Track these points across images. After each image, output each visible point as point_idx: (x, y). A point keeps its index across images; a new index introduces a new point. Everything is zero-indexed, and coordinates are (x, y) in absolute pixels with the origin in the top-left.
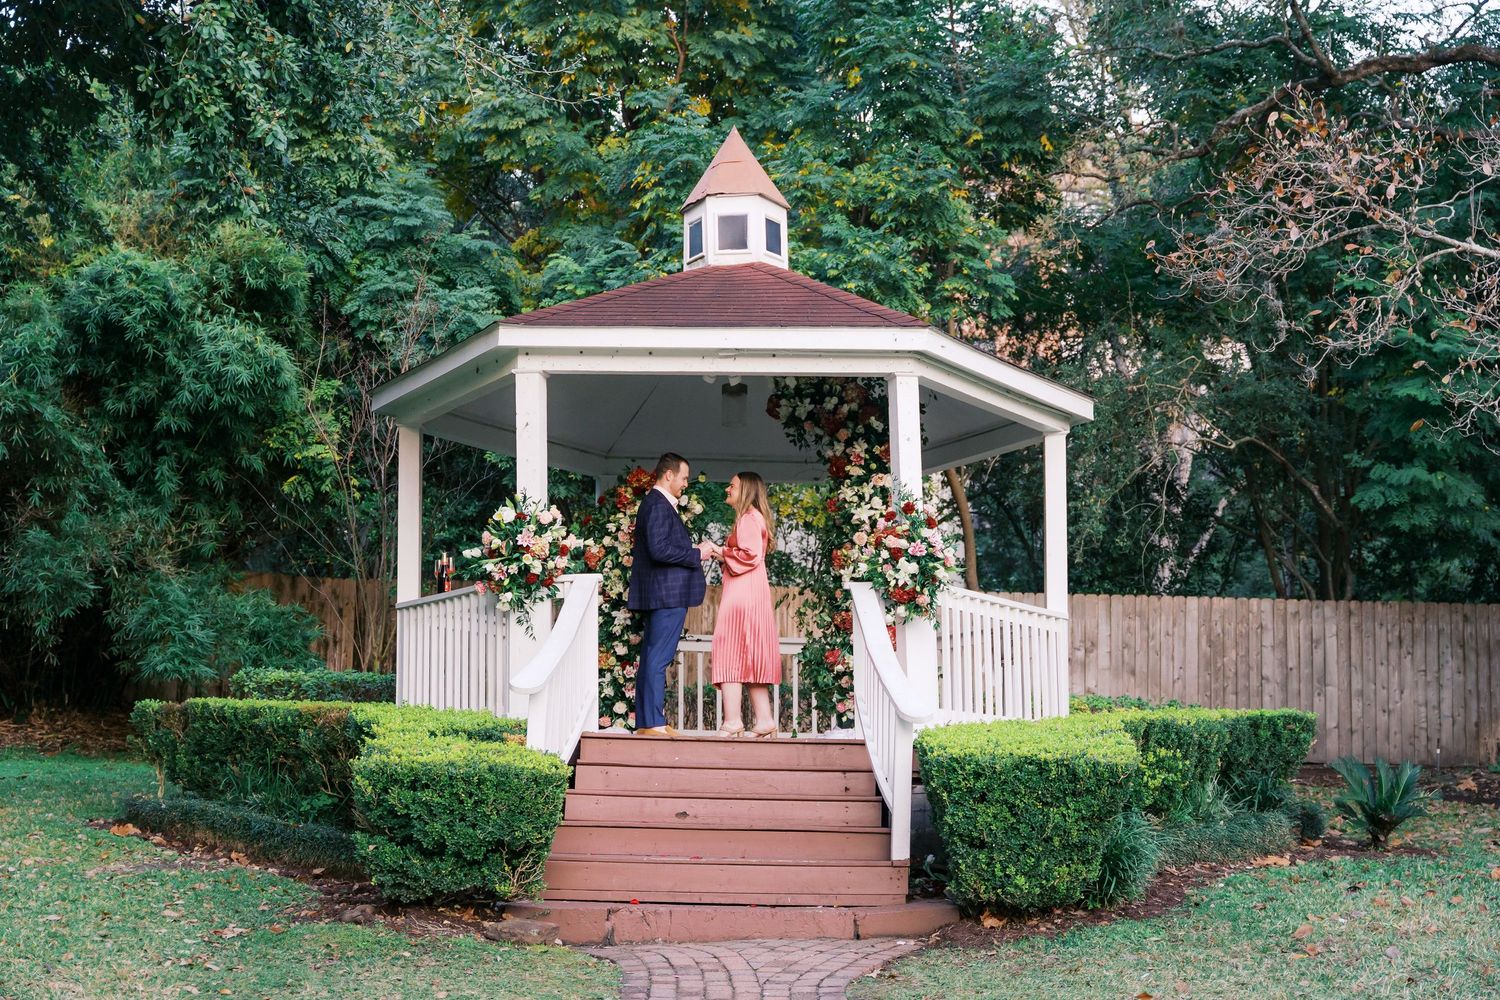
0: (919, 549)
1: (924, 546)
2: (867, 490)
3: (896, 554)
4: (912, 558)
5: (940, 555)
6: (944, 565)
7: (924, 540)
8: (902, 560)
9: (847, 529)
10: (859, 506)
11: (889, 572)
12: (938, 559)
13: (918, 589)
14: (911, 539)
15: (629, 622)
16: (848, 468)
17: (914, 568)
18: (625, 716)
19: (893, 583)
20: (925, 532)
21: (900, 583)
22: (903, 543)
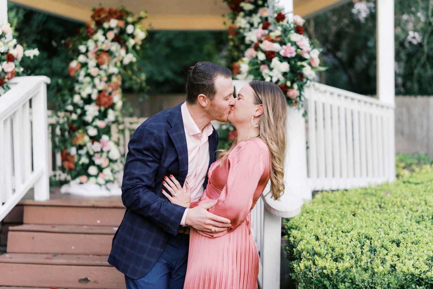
0: (289, 51)
1: (293, 48)
2: (256, 19)
3: (270, 55)
4: (283, 59)
5: (306, 56)
6: (310, 64)
7: (294, 44)
8: (275, 61)
9: (242, 47)
10: (250, 30)
11: (265, 70)
12: (304, 60)
13: (289, 84)
14: (282, 43)
15: (97, 113)
16: (242, 4)
17: (285, 67)
18: (96, 176)
19: (268, 79)
20: (294, 37)
21: (275, 80)
22: (276, 47)
